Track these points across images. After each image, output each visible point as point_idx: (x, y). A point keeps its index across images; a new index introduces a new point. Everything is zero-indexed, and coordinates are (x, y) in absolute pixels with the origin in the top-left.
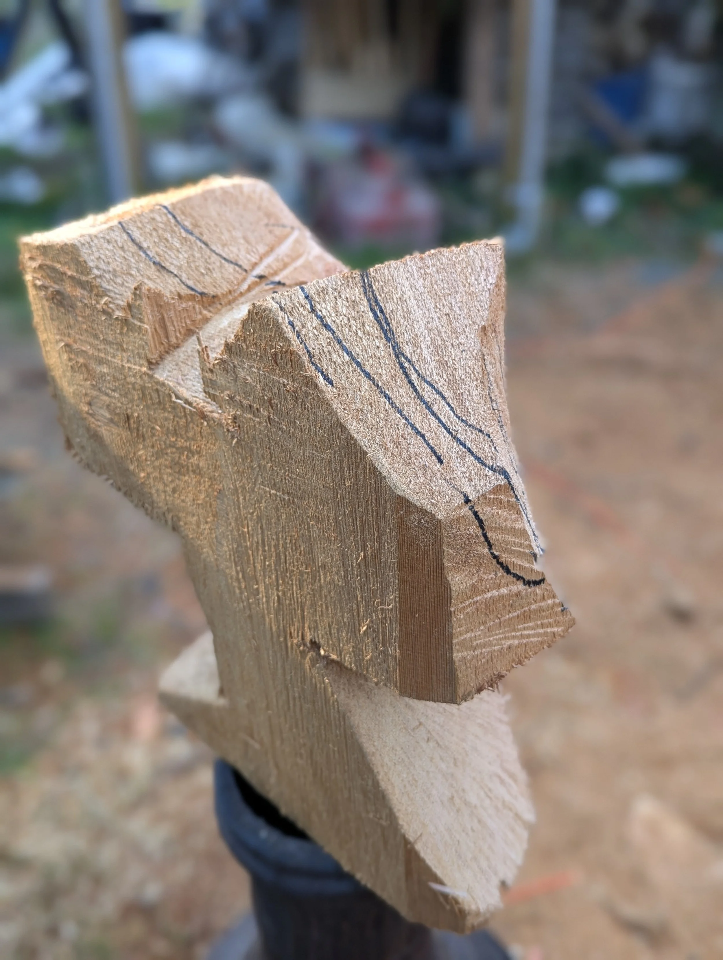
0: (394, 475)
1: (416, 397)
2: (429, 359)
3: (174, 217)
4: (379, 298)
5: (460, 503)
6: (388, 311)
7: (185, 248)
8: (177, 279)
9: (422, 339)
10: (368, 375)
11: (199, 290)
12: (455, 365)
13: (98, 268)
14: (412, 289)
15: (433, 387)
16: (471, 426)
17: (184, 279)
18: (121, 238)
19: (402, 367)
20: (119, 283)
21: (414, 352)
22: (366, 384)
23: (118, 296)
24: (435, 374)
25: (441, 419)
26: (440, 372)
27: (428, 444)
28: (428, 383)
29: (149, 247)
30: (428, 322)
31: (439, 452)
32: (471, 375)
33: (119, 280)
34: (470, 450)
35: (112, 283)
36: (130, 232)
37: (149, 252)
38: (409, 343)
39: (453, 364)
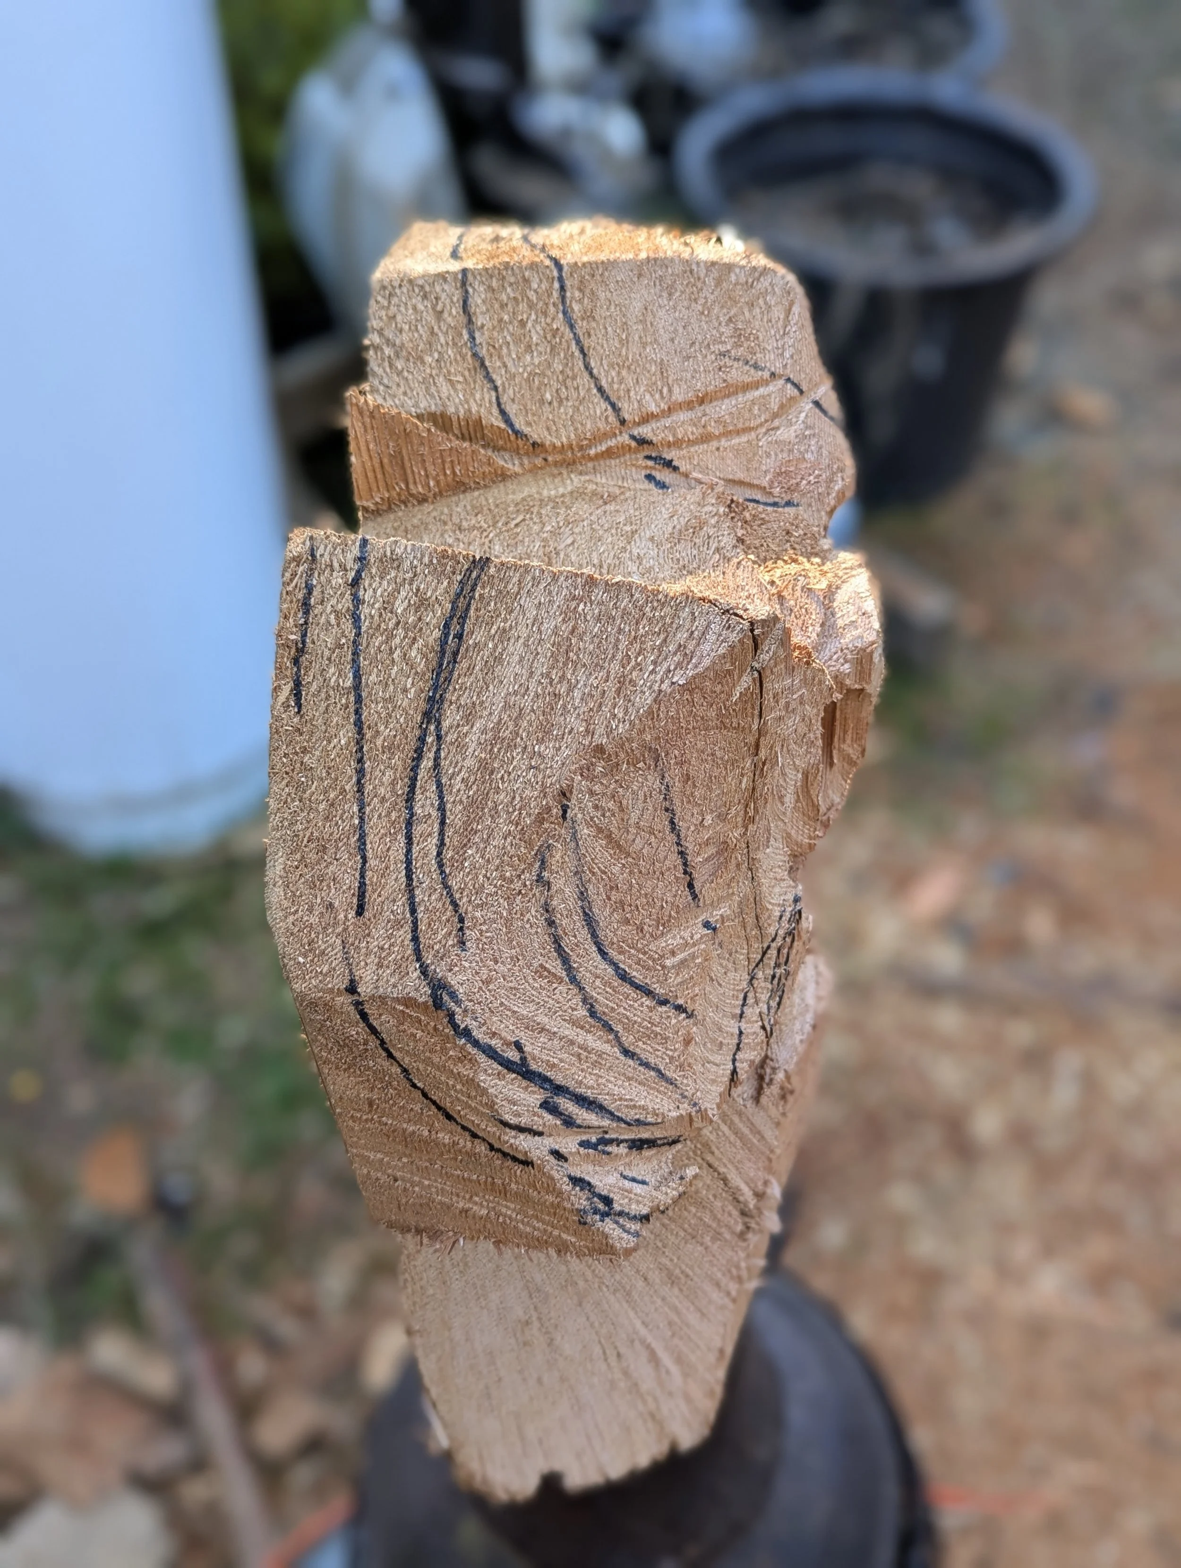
0: (279, 891)
1: (405, 797)
2: (470, 750)
3: (562, 288)
4: (472, 612)
5: (336, 987)
6: (471, 642)
7: (544, 347)
8: (493, 394)
9: (485, 713)
10: (359, 724)
11: (517, 426)
12: (503, 782)
13: (380, 332)
14: (533, 625)
15: (441, 797)
16: (446, 886)
17: (504, 399)
18: (450, 294)
19: (422, 740)
20: (397, 368)
21: (458, 726)
22: (345, 736)
23: (381, 388)
24: (459, 778)
25: (414, 851)
26: (472, 779)
27: (362, 876)
28: (439, 785)
29: (483, 326)
30: (515, 693)
31: (371, 896)
32: (514, 811)
33: (399, 365)
34: (415, 923)
35: (386, 364)
36: (470, 290)
37: (477, 335)
38: (461, 710)
39: (502, 778)
